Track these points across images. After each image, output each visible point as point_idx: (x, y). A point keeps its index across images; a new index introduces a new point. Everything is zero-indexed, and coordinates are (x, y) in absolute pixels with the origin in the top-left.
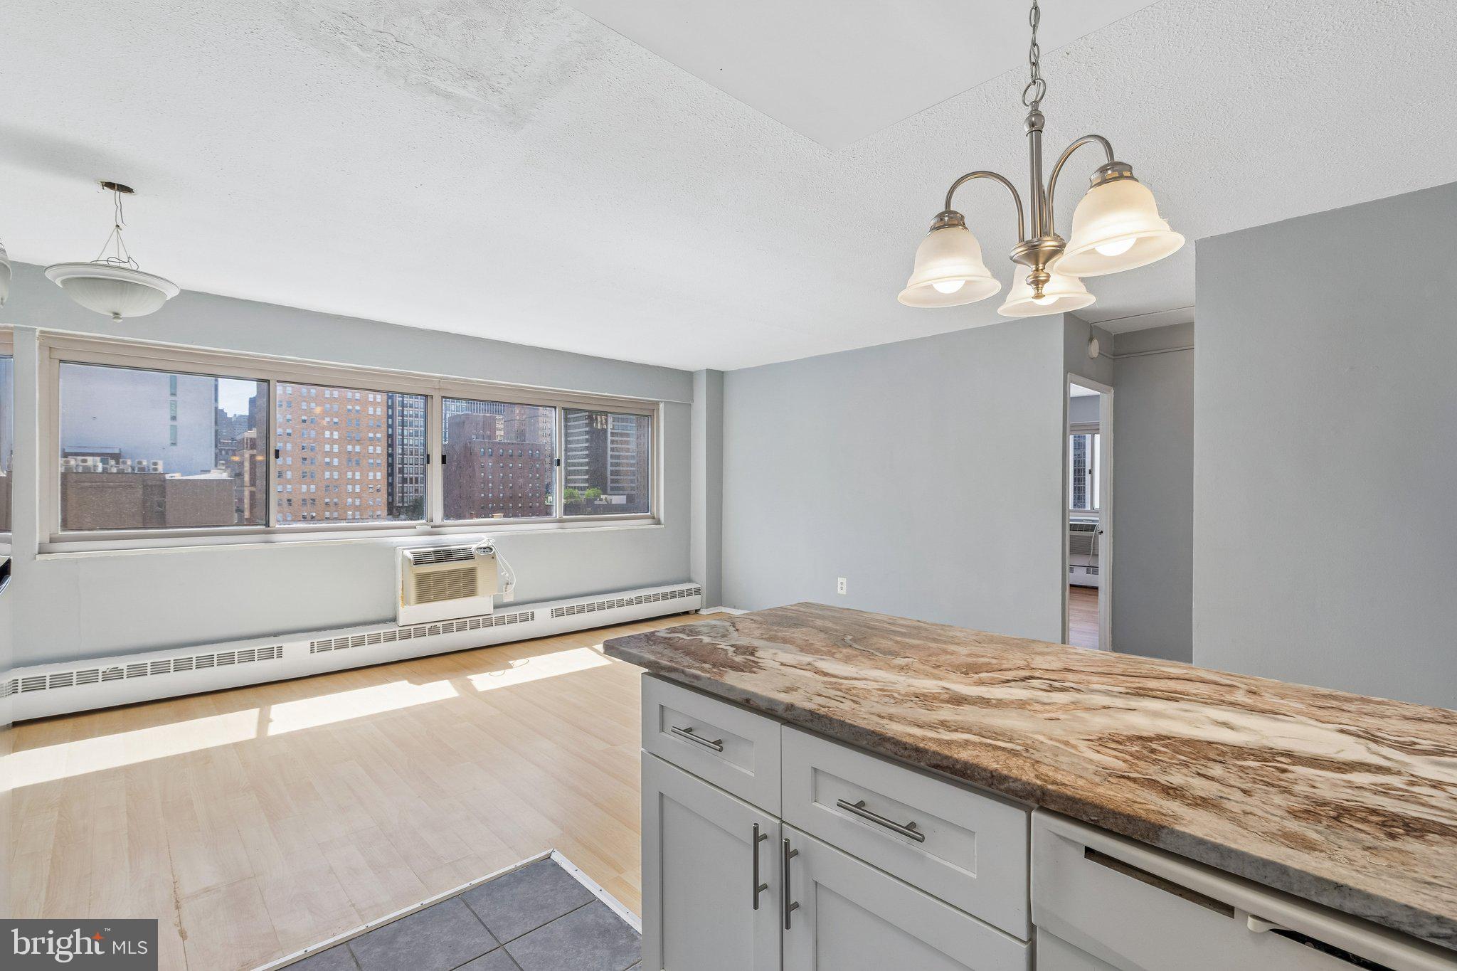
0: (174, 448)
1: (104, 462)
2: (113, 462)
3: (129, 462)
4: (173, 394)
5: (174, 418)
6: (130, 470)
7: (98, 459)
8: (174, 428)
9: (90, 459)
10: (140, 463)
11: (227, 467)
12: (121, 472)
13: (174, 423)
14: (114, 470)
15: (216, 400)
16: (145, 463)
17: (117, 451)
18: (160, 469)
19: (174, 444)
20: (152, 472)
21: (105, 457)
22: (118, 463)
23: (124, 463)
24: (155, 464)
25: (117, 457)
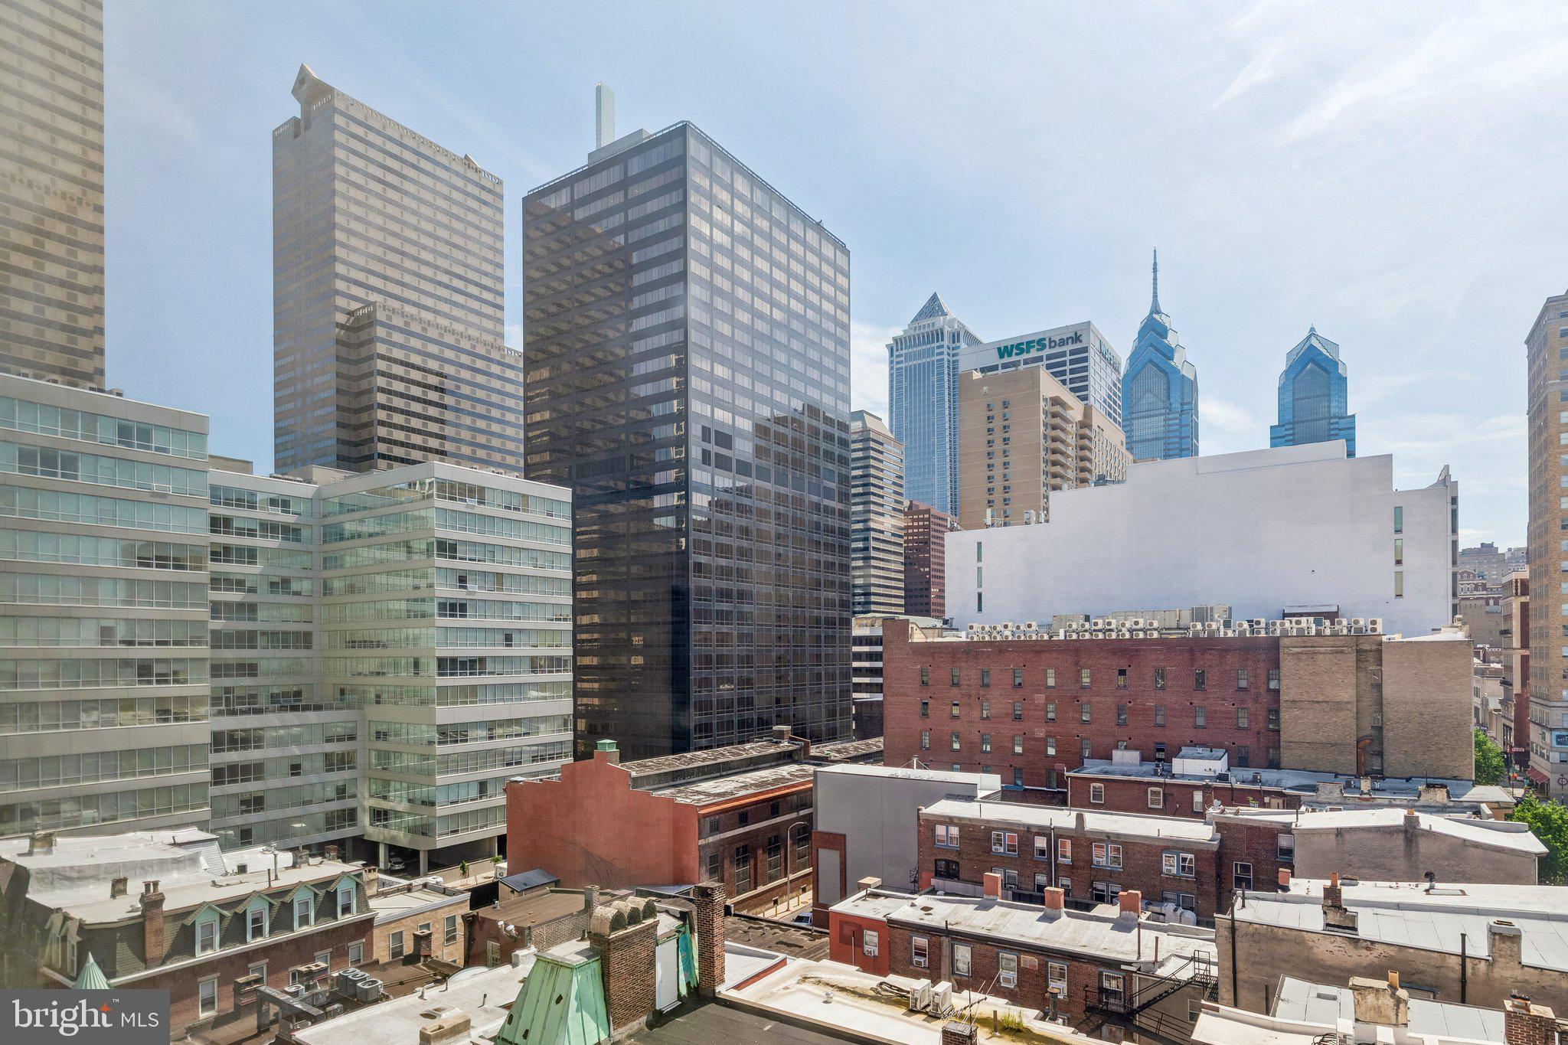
0: (1399, 600)
1: (1318, 623)
2: (1327, 623)
3: (1345, 622)
4: (1398, 531)
5: (1399, 562)
6: (1345, 632)
7: (1312, 619)
8: (1399, 575)
9: (1304, 619)
10: (1356, 622)
11: (1464, 624)
12: (1335, 635)
13: (1399, 568)
14: (1328, 632)
15: (1454, 531)
16: (1362, 623)
17: (1334, 609)
18: (1380, 629)
19: (1399, 596)
20: (1369, 632)
21: (1319, 617)
22: (1333, 623)
23: (1340, 623)
24: (1374, 622)
25: (1332, 616)
